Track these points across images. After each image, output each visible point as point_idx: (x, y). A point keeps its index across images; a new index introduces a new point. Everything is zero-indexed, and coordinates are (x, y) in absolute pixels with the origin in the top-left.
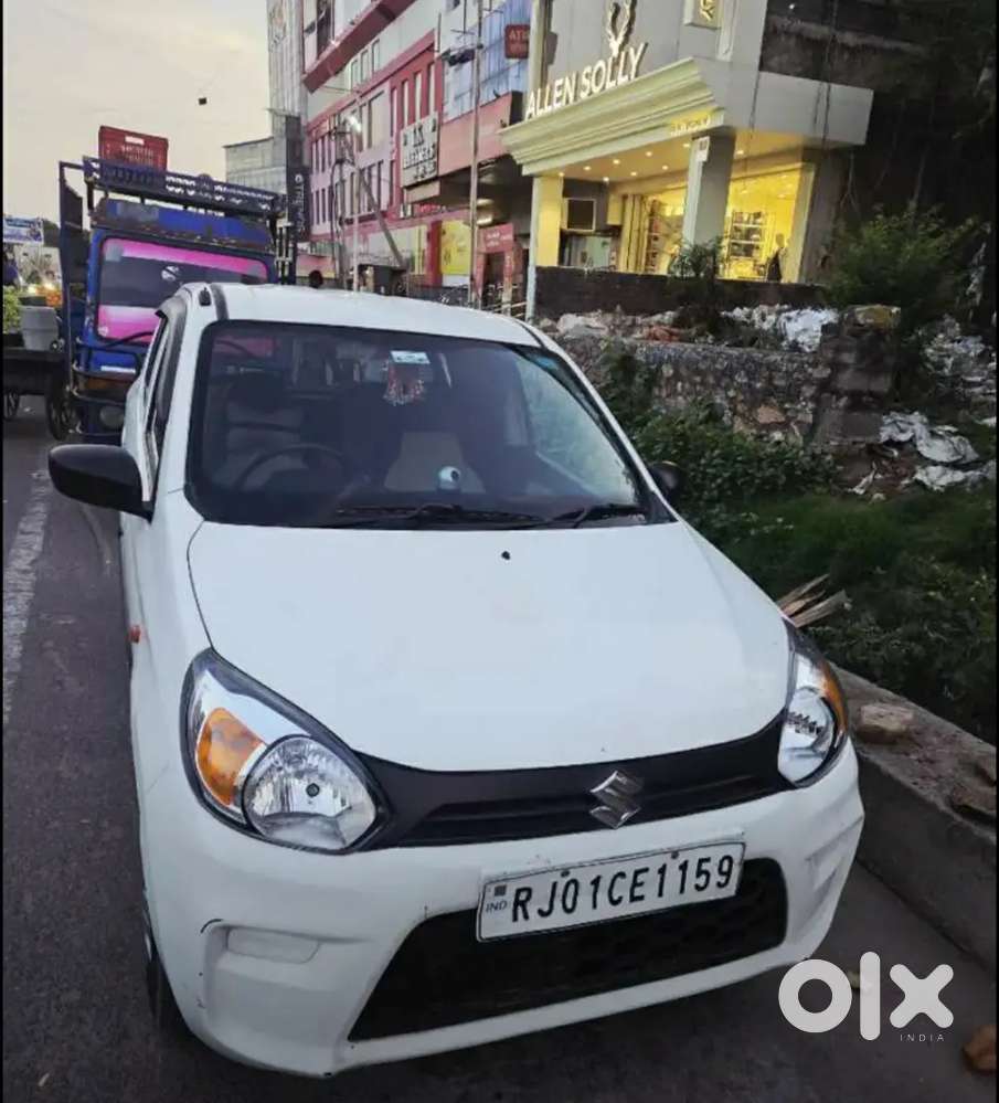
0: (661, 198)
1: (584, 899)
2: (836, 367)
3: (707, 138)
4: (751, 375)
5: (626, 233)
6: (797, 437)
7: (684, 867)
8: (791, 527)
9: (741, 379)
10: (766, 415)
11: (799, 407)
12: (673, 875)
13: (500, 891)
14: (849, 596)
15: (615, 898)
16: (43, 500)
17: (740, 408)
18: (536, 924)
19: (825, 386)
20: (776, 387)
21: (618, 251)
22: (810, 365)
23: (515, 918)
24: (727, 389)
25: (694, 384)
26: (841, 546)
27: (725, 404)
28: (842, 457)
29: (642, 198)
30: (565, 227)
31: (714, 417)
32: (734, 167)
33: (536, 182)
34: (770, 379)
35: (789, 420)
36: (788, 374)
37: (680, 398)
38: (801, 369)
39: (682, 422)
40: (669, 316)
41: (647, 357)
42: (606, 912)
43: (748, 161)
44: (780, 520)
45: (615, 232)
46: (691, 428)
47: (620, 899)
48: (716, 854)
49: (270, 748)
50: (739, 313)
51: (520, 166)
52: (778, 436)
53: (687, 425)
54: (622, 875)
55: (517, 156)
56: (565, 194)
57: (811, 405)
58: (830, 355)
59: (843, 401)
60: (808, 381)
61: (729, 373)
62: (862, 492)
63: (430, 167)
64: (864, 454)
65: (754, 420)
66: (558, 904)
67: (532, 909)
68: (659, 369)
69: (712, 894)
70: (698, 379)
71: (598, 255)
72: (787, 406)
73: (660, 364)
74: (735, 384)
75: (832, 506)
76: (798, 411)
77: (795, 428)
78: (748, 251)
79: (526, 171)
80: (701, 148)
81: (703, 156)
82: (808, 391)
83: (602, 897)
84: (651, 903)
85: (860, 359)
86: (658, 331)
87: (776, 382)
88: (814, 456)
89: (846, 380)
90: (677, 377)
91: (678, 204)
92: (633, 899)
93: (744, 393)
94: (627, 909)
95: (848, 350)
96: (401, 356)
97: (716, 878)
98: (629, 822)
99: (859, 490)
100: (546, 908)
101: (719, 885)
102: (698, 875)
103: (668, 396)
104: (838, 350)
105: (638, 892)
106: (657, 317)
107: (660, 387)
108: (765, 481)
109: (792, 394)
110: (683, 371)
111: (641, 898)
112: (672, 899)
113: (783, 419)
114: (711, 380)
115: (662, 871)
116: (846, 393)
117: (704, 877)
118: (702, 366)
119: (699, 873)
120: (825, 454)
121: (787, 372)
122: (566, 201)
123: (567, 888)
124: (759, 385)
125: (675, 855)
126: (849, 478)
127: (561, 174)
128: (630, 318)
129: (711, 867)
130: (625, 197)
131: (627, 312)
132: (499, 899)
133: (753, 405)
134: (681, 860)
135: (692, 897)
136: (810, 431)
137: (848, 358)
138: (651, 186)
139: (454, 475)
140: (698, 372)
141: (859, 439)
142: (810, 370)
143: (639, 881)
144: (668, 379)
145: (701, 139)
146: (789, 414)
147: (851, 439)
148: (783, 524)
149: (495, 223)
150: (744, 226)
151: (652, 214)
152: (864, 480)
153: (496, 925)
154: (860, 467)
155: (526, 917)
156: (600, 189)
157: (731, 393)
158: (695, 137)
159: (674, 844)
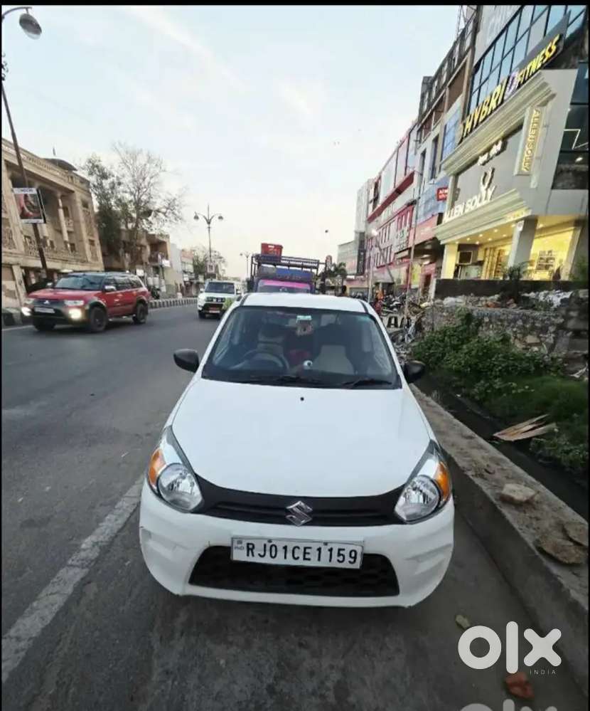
0: (502, 248)
1: (281, 554)
2: (567, 318)
3: (523, 221)
4: (525, 322)
5: (486, 263)
6: (545, 350)
7: (331, 550)
8: (533, 390)
9: (520, 323)
10: (531, 339)
11: (547, 336)
12: (325, 553)
13: (240, 542)
14: (557, 425)
15: (296, 556)
17: (518, 335)
18: (257, 560)
19: (561, 327)
20: (536, 327)
21: (481, 271)
22: (554, 317)
23: (248, 555)
24: (513, 327)
25: (498, 325)
26: (556, 402)
27: (511, 334)
28: (567, 359)
29: (494, 249)
30: (458, 262)
31: (505, 340)
32: (536, 233)
33: (446, 246)
34: (534, 323)
35: (541, 342)
36: (543, 321)
37: (491, 332)
38: (549, 319)
39: (487, 342)
40: (496, 296)
41: (478, 314)
42: (290, 561)
43: (542, 230)
44: (527, 387)
45: (481, 263)
46: (491, 344)
47: (298, 558)
48: (348, 548)
50: (532, 295)
51: (439, 242)
52: (536, 349)
53: (489, 343)
54: (298, 547)
55: (439, 237)
56: (459, 250)
57: (553, 335)
58: (563, 312)
59: (570, 334)
60: (552, 324)
61: (515, 321)
62: (578, 376)
63: (405, 245)
64: (582, 359)
65: (525, 342)
66: (268, 553)
67: (256, 553)
68: (483, 319)
69: (346, 565)
70: (499, 323)
71: (473, 273)
72: (541, 335)
73: (483, 317)
74: (517, 326)
75: (558, 383)
76: (546, 338)
77: (545, 346)
78: (547, 267)
79: (442, 243)
80: (519, 226)
81: (521, 229)
82: (552, 329)
83: (289, 555)
84: (313, 563)
85: (580, 315)
86: (489, 303)
87: (537, 325)
88: (552, 359)
89: (571, 324)
90: (490, 322)
91: (510, 252)
92: (305, 559)
93: (520, 329)
94: (301, 562)
95: (574, 310)
96: (301, 317)
97: (348, 559)
98: (305, 525)
99: (576, 376)
100: (262, 554)
101: (350, 562)
103: (486, 330)
104: (568, 310)
105: (307, 556)
106: (492, 297)
107: (482, 327)
108: (523, 369)
109: (544, 330)
110: (493, 320)
111: (309, 559)
112: (324, 563)
113: (538, 341)
114: (506, 324)
115: (319, 550)
116: (571, 330)
117: (341, 557)
118: (502, 318)
119: (339, 555)
120: (559, 358)
121: (542, 320)
122: (459, 253)
123: (271, 548)
124: (528, 326)
125: (326, 544)
126: (572, 369)
127: (457, 243)
128: (477, 298)
129: (346, 553)
130: (486, 249)
131: (476, 295)
132: (240, 546)
133: (525, 335)
134: (329, 547)
135: (335, 564)
136: (552, 348)
137: (573, 314)
138: (496, 245)
139: (309, 364)
140: (501, 321)
141: (579, 352)
142: (553, 319)
143: (306, 552)
144: (487, 323)
145: (521, 222)
146: (542, 339)
147: (574, 351)
148: (529, 389)
149: (431, 263)
150: (545, 257)
151: (499, 254)
152: (580, 371)
153: (239, 555)
154: (578, 366)
155: (253, 555)
156: (475, 247)
157: (515, 329)
158: (517, 221)
159: (325, 539)
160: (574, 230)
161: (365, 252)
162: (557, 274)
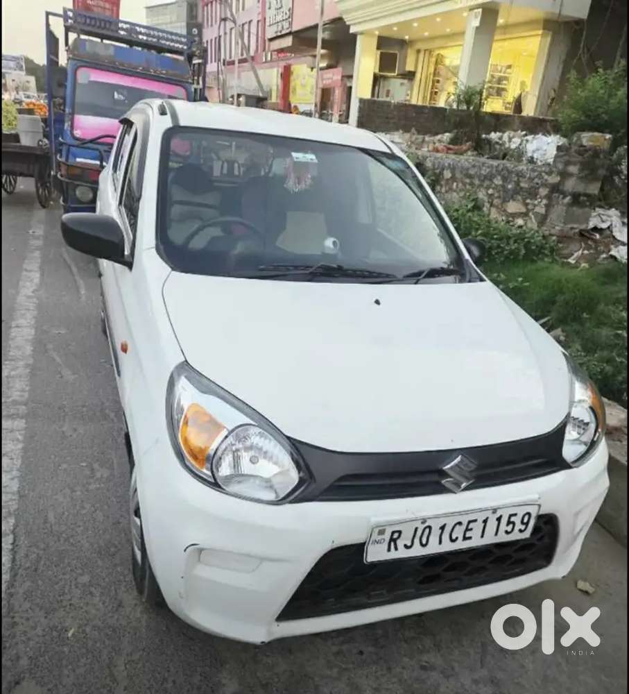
0: (442, 52)
1: (434, 539)
2: (564, 175)
3: (480, 10)
4: (505, 179)
5: (418, 76)
6: (533, 224)
7: (499, 519)
8: (527, 284)
9: (498, 181)
10: (513, 207)
11: (536, 202)
12: (492, 524)
13: (382, 532)
14: (563, 331)
15: (454, 537)
16: (37, 248)
17: (496, 201)
18: (402, 553)
19: (555, 189)
20: (521, 188)
21: (412, 90)
22: (547, 173)
23: (389, 550)
24: (488, 188)
25: (464, 184)
26: (560, 298)
27: (486, 199)
28: (564, 238)
29: (430, 51)
30: (377, 71)
31: (477, 207)
32: (498, 31)
33: (359, 38)
34: (518, 183)
35: (528, 211)
36: (531, 179)
37: (455, 194)
38: (540, 176)
39: (457, 210)
40: (447, 136)
41: (434, 165)
42: (448, 546)
43: (506, 27)
44: (520, 279)
45: (410, 76)
46: (463, 215)
47: (457, 538)
48: (521, 512)
49: (231, 432)
50: (494, 136)
51: (348, 27)
52: (520, 222)
53: (460, 212)
54: (460, 523)
55: (348, 19)
56: (378, 48)
57: (545, 201)
58: (560, 166)
59: (568, 199)
60: (545, 185)
61: (490, 177)
62: (573, 262)
63: (286, 25)
64: (577, 237)
65: (505, 211)
66: (417, 541)
67: (400, 543)
68: (441, 173)
69: (516, 536)
70: (468, 181)
71: (398, 92)
72: (528, 201)
73: (443, 169)
74: (493, 186)
75: (556, 271)
76: (535, 206)
77: (533, 216)
78: (499, 92)
79: (352, 30)
80: (476, 17)
81: (476, 23)
82: (543, 192)
83: (446, 537)
84: (476, 542)
85: (581, 170)
86: (440, 146)
87: (522, 185)
88: (544, 237)
89: (570, 185)
90: (453, 178)
91: (456, 56)
92: (465, 538)
93: (499, 191)
94: (461, 545)
95: (575, 164)
96: (298, 156)
97: (519, 526)
98: (467, 489)
99: (572, 261)
100: (409, 544)
101: (521, 531)
102: (508, 525)
103: (446, 192)
104: (567, 163)
105: (468, 534)
106: (439, 137)
107: (441, 186)
108: (511, 252)
109: (533, 193)
110: (458, 175)
111: (470, 538)
112: (490, 539)
113: (524, 210)
114: (477, 182)
115: (485, 521)
116: (570, 194)
117: (511, 526)
118: (472, 172)
119: (509, 523)
120: (551, 235)
121: (529, 178)
122: (379, 52)
123: (424, 531)
124: (510, 186)
125: (495, 511)
126: (565, 252)
127: (377, 33)
128: (421, 137)
129: (517, 520)
130: (418, 51)
131: (419, 132)
132: (380, 537)
133: (505, 201)
134: (498, 515)
135: (503, 538)
136: (542, 220)
137: (573, 169)
138: (438, 43)
139: (334, 243)
140: (470, 177)
141: (575, 226)
142: (546, 177)
143: (470, 527)
144: (447, 180)
145: (476, 11)
146: (530, 207)
147: (569, 226)
148: (522, 282)
149: (329, 67)
150: (497, 75)
151: (437, 63)
152: (576, 255)
153: (376, 553)
154: (573, 247)
155: (396, 549)
156: (403, 44)
157: (490, 191)
158: (472, 9)
159: (494, 504)
160: (542, 35)
161: (200, 27)
162: (518, 105)
